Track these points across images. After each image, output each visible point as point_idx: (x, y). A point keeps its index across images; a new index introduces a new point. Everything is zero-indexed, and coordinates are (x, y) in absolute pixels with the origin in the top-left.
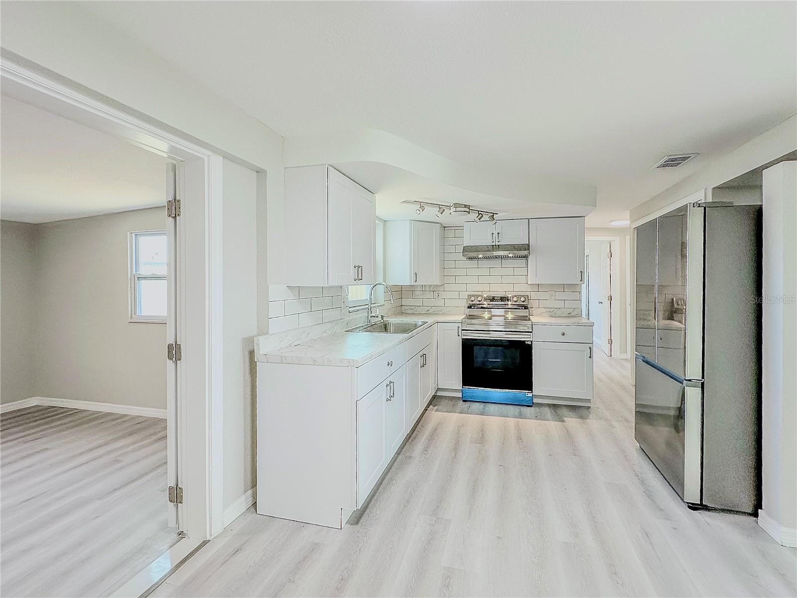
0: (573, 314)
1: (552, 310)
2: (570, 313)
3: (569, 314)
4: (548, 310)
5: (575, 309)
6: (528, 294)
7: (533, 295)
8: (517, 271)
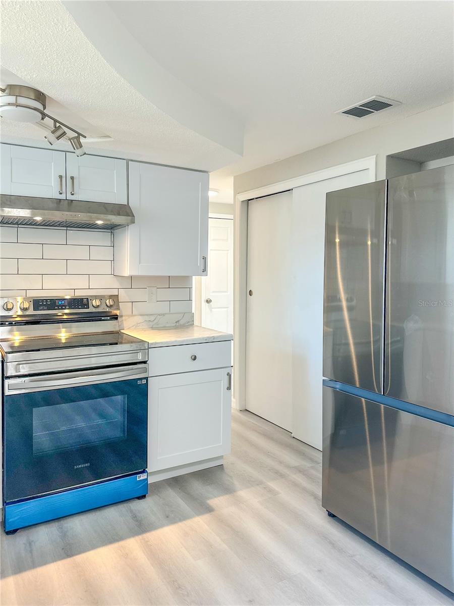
0: (182, 322)
1: (152, 318)
2: (178, 321)
3: (176, 322)
4: (147, 318)
5: (185, 313)
6: (115, 292)
7: (123, 295)
8: (96, 253)
